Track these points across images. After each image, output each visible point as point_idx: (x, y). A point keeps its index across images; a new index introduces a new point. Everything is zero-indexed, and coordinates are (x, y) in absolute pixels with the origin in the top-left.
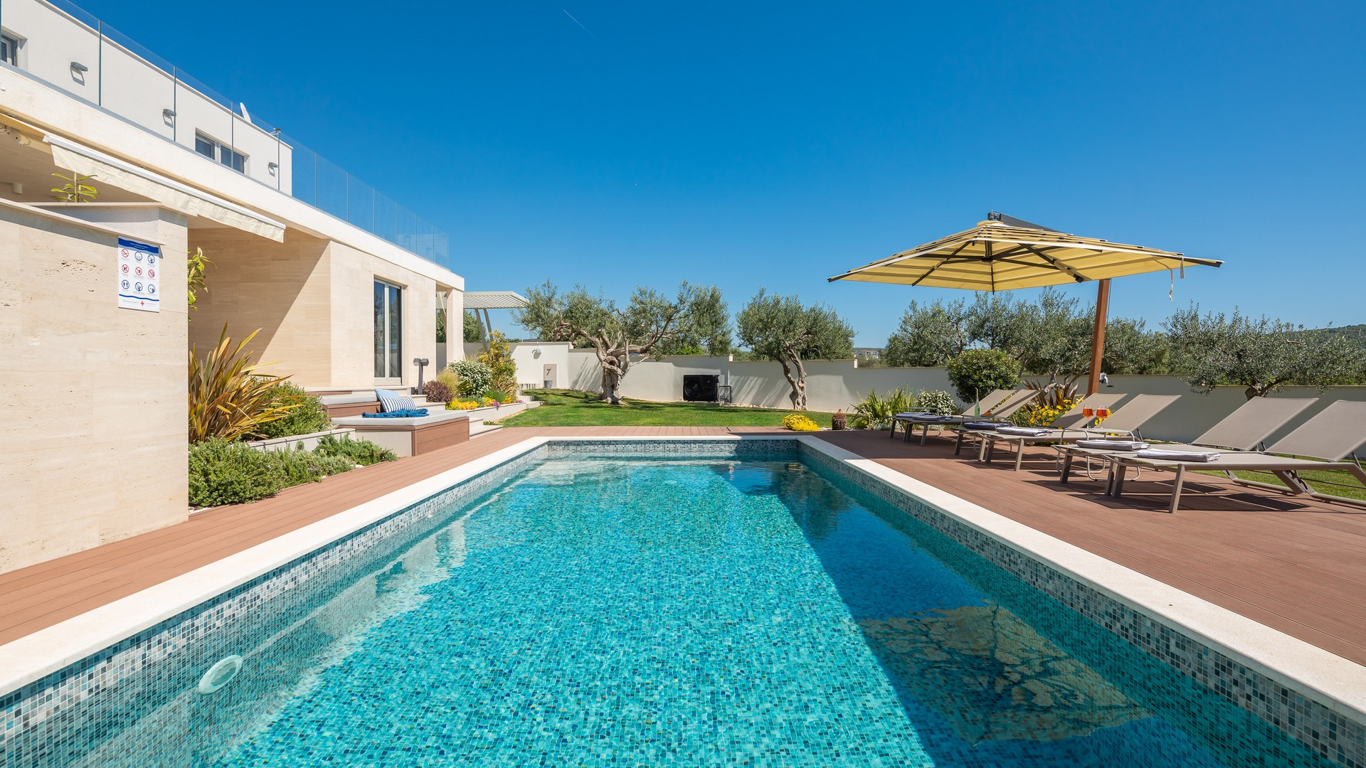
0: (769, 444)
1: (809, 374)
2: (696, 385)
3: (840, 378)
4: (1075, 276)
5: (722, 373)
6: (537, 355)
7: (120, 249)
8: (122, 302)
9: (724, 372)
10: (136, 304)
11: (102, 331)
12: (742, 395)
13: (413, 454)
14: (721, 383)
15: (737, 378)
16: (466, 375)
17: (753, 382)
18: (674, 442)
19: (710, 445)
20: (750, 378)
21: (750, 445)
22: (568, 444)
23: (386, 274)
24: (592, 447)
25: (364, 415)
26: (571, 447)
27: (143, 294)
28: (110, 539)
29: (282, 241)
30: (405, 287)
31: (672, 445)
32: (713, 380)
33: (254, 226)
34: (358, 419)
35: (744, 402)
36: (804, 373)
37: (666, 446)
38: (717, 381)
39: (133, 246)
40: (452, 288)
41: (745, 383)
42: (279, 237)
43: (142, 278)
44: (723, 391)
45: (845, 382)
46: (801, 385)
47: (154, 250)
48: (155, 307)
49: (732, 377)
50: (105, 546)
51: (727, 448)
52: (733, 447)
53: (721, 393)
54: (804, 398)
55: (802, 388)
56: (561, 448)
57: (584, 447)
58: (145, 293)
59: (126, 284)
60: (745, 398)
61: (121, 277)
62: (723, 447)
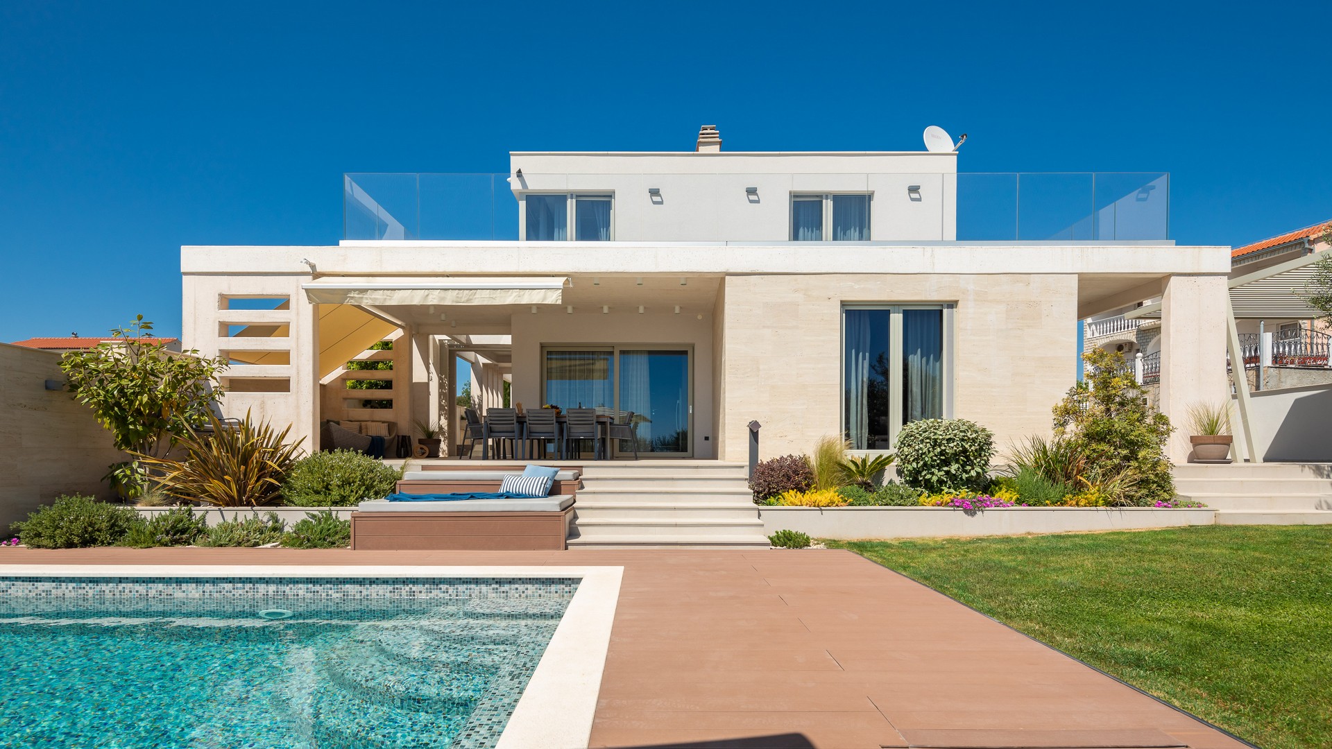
42: (554, 298)
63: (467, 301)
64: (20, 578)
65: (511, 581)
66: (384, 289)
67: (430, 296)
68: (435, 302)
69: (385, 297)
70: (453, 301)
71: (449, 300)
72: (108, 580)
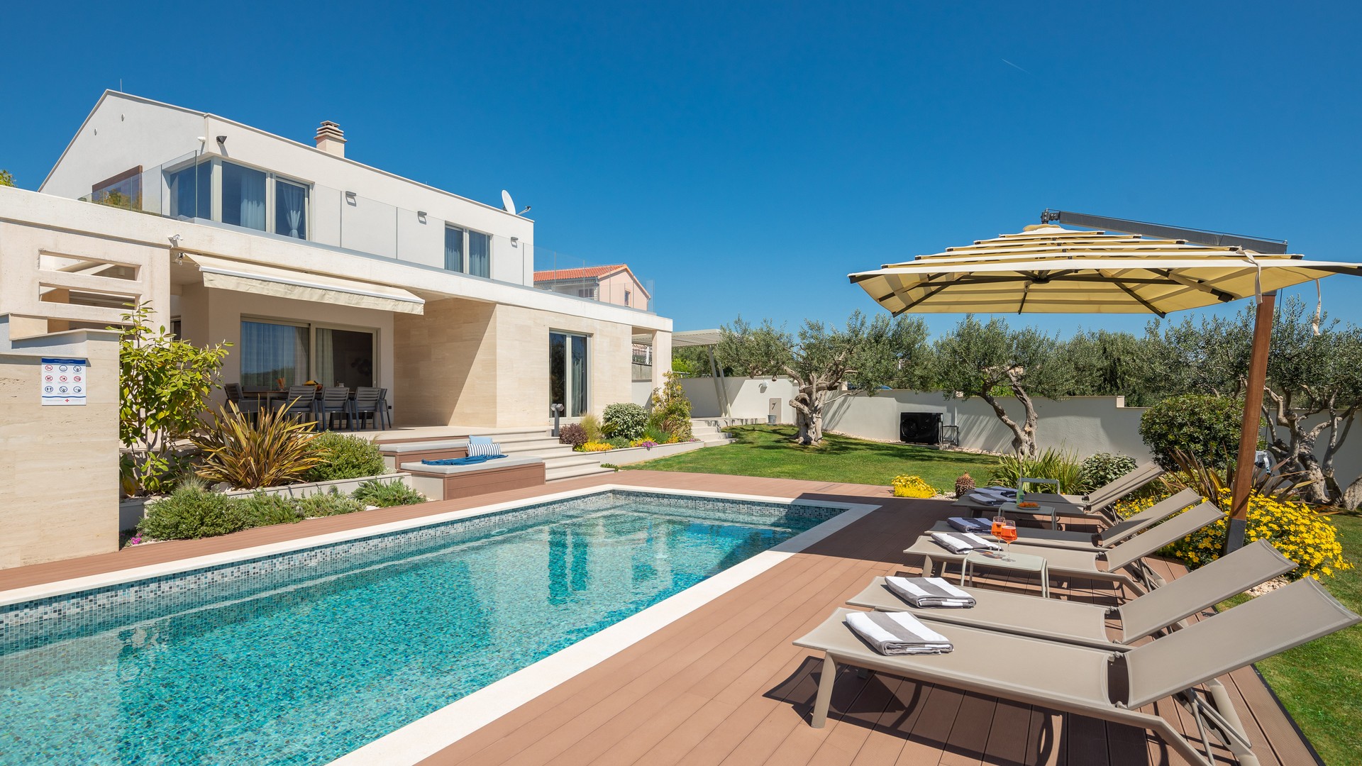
0: (822, 512)
1: (1042, 415)
2: (914, 424)
3: (1098, 421)
4: (1214, 291)
5: (948, 411)
6: (763, 389)
7: (44, 366)
8: (44, 402)
9: (951, 410)
10: (63, 401)
11: (24, 423)
12: (971, 438)
13: (444, 500)
14: (946, 420)
15: (965, 417)
16: (618, 417)
17: (985, 423)
18: (723, 501)
19: (759, 508)
20: (981, 417)
21: (802, 511)
22: (629, 494)
23: (562, 325)
24: (648, 499)
25: (424, 462)
26: (632, 498)
27: (68, 394)
28: (32, 562)
29: (422, 313)
30: (591, 335)
31: (721, 504)
32: (934, 419)
33: (390, 306)
34: (418, 465)
35: (972, 447)
36: (1033, 414)
37: (715, 504)
38: (939, 420)
39: (58, 362)
40: (657, 330)
41: (975, 424)
42: (419, 310)
43: (67, 383)
44: (949, 433)
45: (1104, 426)
46: (1027, 429)
47: (82, 362)
48: (83, 401)
49: (960, 416)
50: (26, 566)
51: (777, 513)
52: (783, 512)
53: (947, 433)
54: (1032, 446)
55: (1029, 434)
56: (623, 497)
57: (642, 499)
58: (70, 392)
59: (49, 389)
60: (973, 443)
61: (44, 384)
62: (772, 511)
63: (357, 304)
64: (357, 539)
65: (588, 496)
66: (286, 284)
67: (327, 296)
68: (331, 302)
69: (286, 290)
70: (346, 303)
71: (342, 301)
72: (413, 530)
